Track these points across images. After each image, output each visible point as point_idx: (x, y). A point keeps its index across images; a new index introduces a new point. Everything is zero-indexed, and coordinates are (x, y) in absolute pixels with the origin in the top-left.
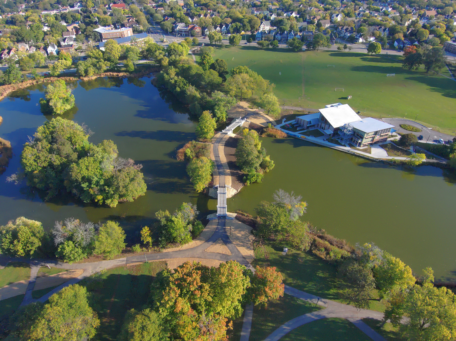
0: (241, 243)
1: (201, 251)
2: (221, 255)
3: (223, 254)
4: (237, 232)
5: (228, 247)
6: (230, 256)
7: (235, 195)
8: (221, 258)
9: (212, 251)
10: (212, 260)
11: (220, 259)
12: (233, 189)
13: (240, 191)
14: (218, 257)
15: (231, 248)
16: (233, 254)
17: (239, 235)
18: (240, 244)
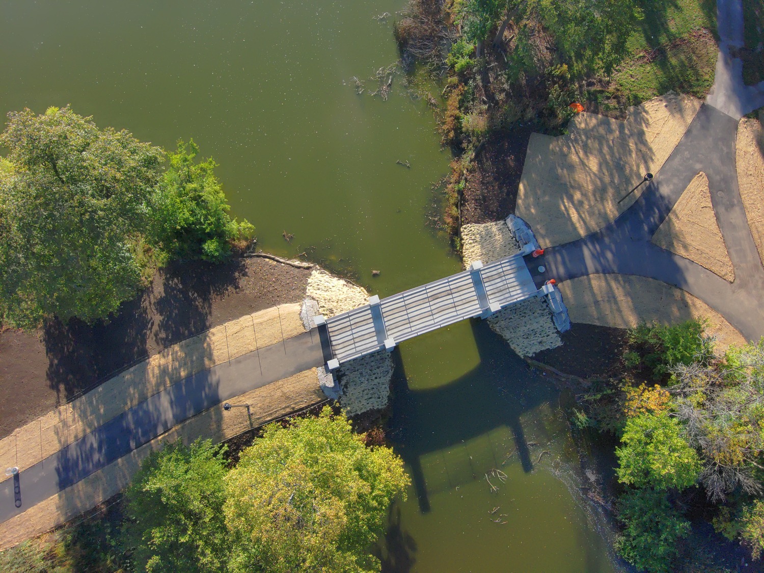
0: (632, 146)
1: (742, 295)
2: (722, 210)
3: (715, 204)
4: (580, 177)
5: (679, 192)
6: (708, 176)
7: (337, 273)
8: (733, 206)
9: (722, 250)
10: (756, 236)
11: (737, 209)
12: (310, 291)
13: (302, 259)
14: (735, 216)
15: (675, 180)
16: (698, 166)
17: (593, 164)
18: (639, 151)
